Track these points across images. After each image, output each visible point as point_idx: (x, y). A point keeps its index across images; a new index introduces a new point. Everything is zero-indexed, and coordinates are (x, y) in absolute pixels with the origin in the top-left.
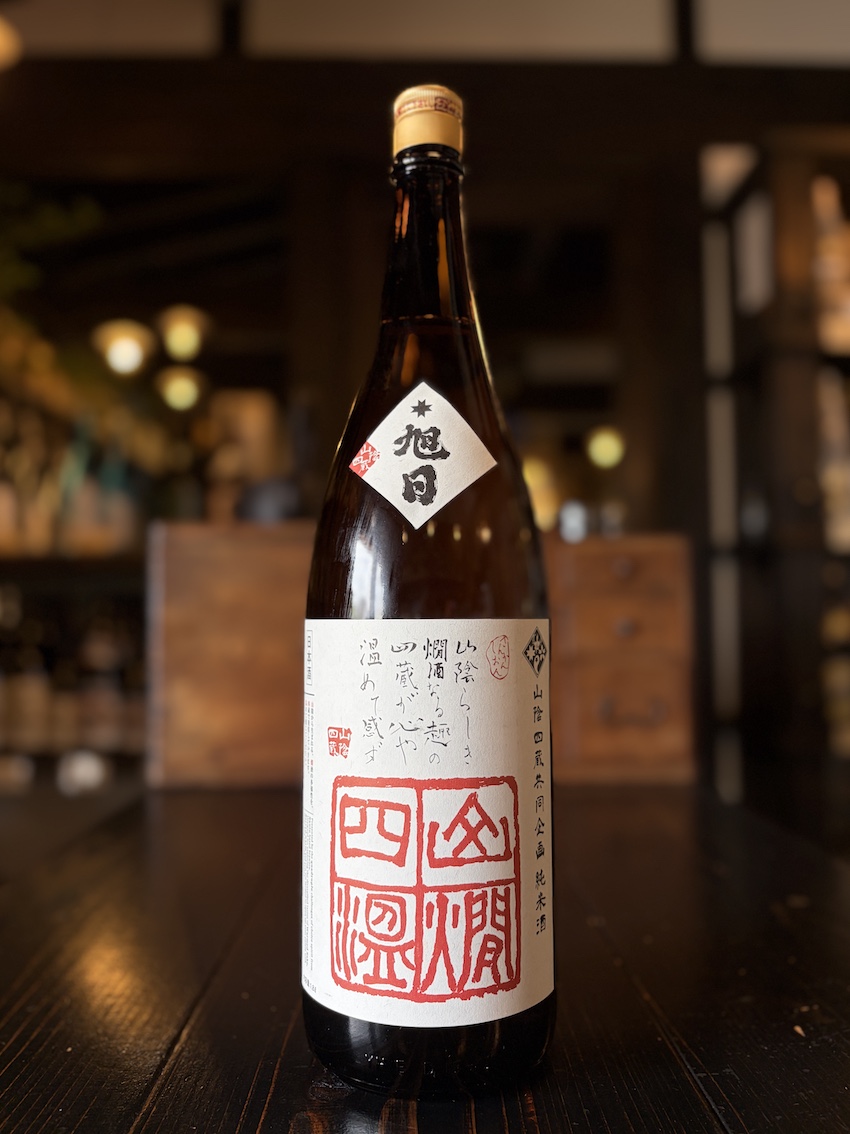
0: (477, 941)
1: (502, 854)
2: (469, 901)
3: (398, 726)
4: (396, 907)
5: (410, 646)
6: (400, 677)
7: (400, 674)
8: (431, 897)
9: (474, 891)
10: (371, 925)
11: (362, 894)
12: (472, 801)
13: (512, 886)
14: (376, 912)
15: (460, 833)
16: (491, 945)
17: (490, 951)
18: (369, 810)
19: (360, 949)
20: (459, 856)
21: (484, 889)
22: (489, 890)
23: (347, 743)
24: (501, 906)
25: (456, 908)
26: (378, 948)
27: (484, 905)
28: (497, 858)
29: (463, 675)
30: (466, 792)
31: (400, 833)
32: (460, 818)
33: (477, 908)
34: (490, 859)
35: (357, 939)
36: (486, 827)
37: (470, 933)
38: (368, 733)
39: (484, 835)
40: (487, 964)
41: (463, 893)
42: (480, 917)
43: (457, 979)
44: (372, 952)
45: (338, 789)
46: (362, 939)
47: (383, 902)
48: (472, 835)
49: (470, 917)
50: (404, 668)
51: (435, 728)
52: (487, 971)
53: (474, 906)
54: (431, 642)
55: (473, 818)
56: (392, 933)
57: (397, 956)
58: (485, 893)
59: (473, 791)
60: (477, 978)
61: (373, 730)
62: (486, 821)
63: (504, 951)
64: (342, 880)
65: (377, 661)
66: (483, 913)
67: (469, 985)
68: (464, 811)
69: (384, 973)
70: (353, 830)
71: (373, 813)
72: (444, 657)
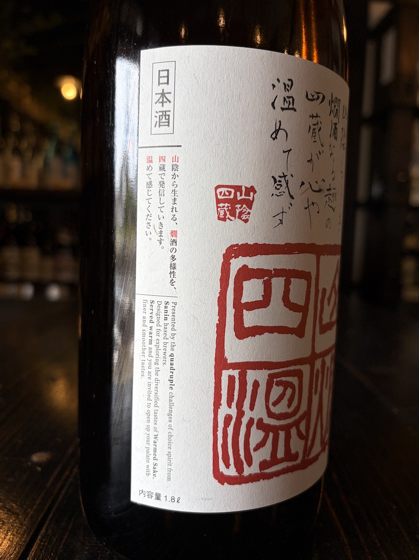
3: (307, 185)
4: (294, 380)
5: (321, 96)
6: (311, 130)
7: (312, 127)
8: (318, 364)
10: (271, 407)
11: (261, 376)
14: (276, 391)
15: (333, 298)
18: (274, 281)
19: (257, 436)
20: (331, 320)
23: (250, 204)
26: (275, 430)
30: (337, 258)
31: (302, 303)
32: (334, 283)
35: (254, 426)
38: (277, 192)
44: (271, 435)
45: (233, 261)
46: (261, 425)
47: (284, 379)
50: (315, 121)
51: (331, 192)
54: (333, 98)
56: (290, 410)
57: (293, 431)
61: (283, 189)
64: (234, 366)
65: (291, 106)
69: (280, 454)
70: (251, 306)
71: (278, 284)
72: (338, 118)
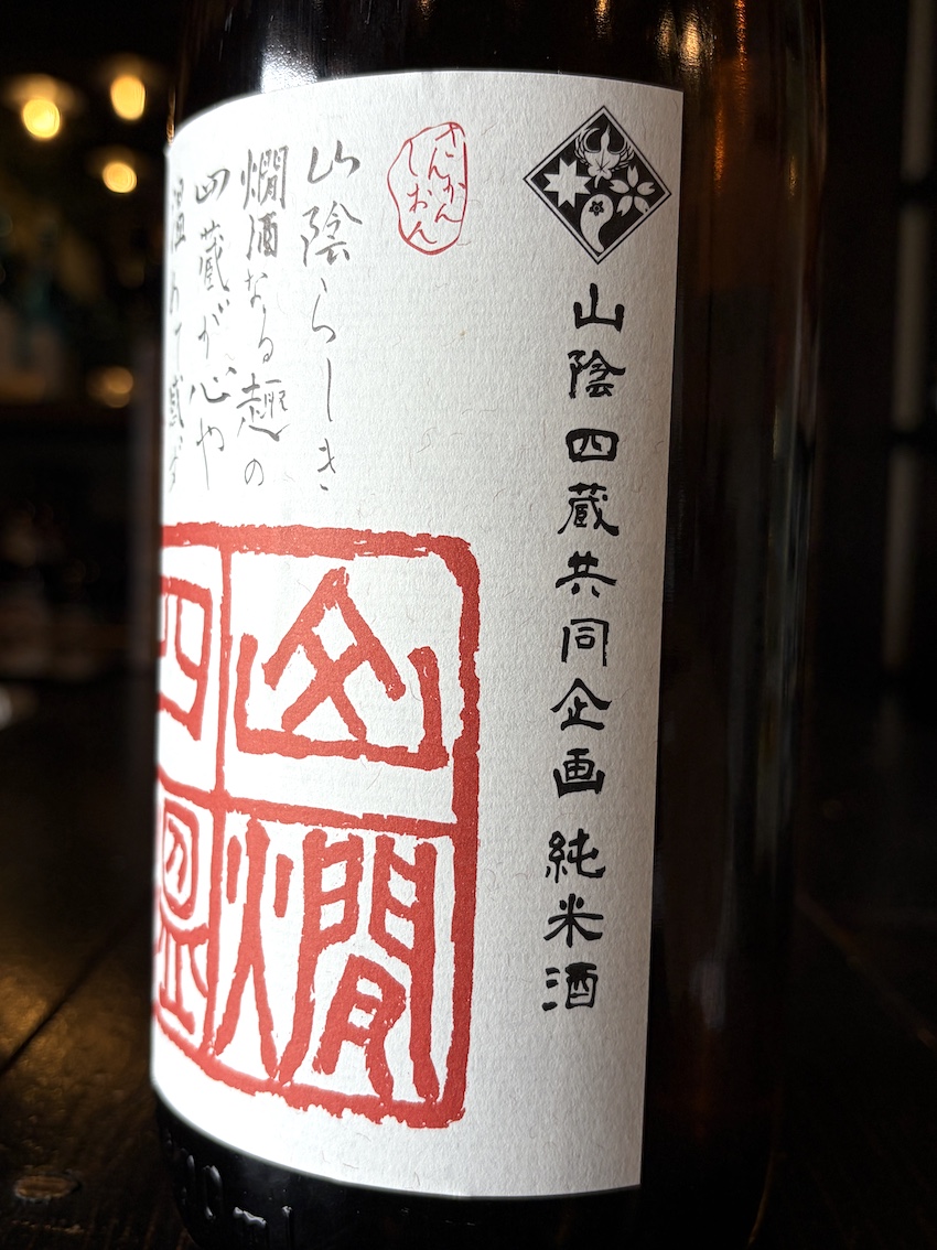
0: (331, 965)
1: (413, 749)
2: (317, 854)
3: (200, 392)
5: (220, 178)
6: (204, 265)
7: (206, 258)
8: (236, 824)
9: (327, 829)
12: (333, 591)
13: (444, 847)
15: (300, 673)
16: (367, 988)
17: (367, 1004)
20: (297, 731)
21: (356, 832)
22: (369, 838)
24: (403, 890)
25: (284, 865)
27: (354, 875)
28: (397, 756)
29: (322, 242)
30: (319, 566)
32: (302, 634)
33: (333, 877)
34: (377, 754)
36: (366, 664)
37: (314, 942)
38: (172, 417)
39: (362, 685)
40: (357, 1036)
41: (300, 831)
42: (342, 903)
43: (280, 1050)
48: (329, 684)
49: (315, 899)
50: (210, 240)
51: (257, 393)
52: (352, 1056)
53: (325, 871)
54: (256, 160)
55: (335, 636)
58: (357, 843)
59: (336, 563)
60: (326, 1063)
61: (176, 409)
62: (368, 649)
63: (406, 1016)
65: (182, 234)
66: (348, 893)
67: (305, 1075)
68: (312, 614)
72: (279, 195)
